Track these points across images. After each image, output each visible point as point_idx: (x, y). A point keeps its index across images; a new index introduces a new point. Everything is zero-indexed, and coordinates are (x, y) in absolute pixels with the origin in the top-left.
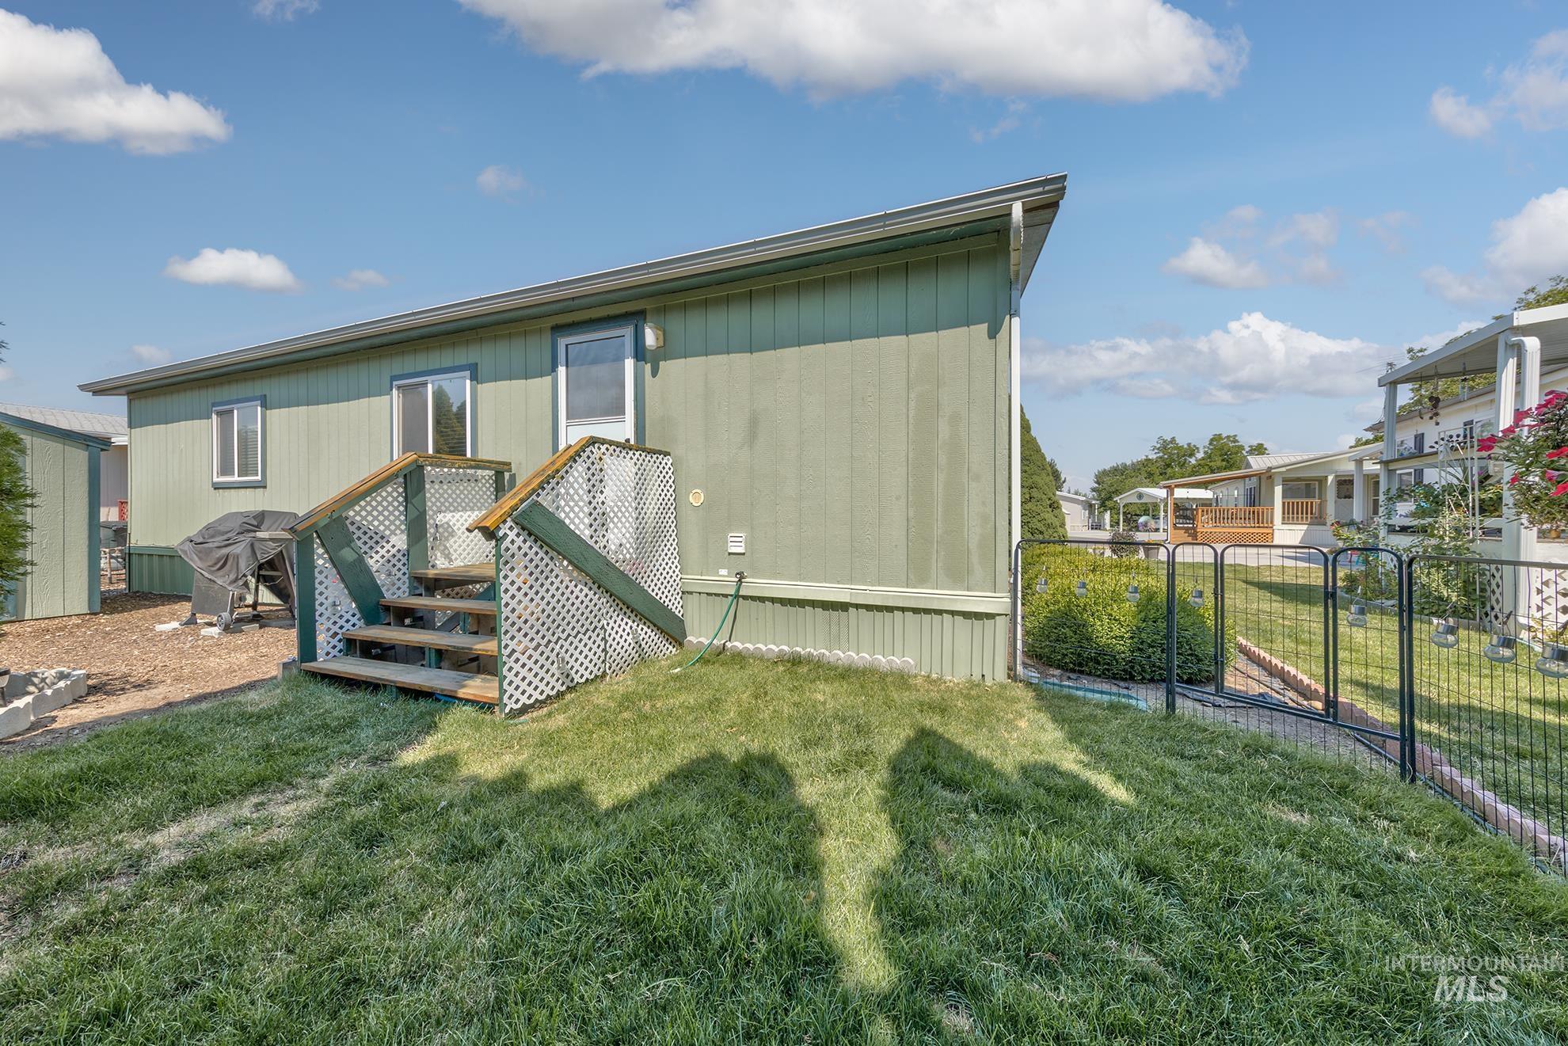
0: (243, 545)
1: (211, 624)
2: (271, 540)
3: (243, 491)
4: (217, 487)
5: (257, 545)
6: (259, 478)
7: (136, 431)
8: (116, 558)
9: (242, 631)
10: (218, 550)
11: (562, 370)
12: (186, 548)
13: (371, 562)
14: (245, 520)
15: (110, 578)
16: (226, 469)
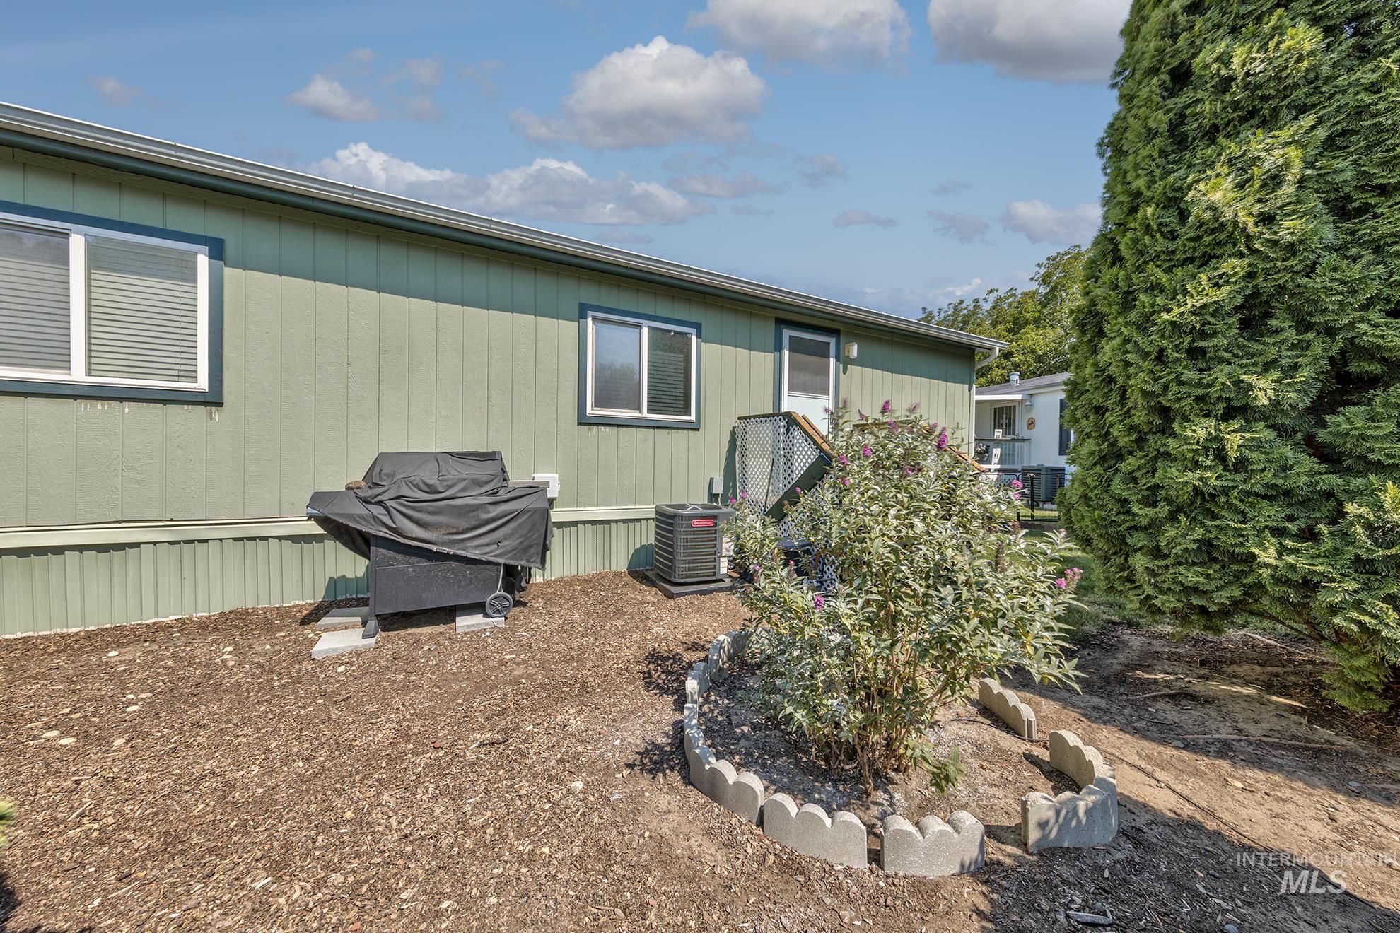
10: (491, 508)
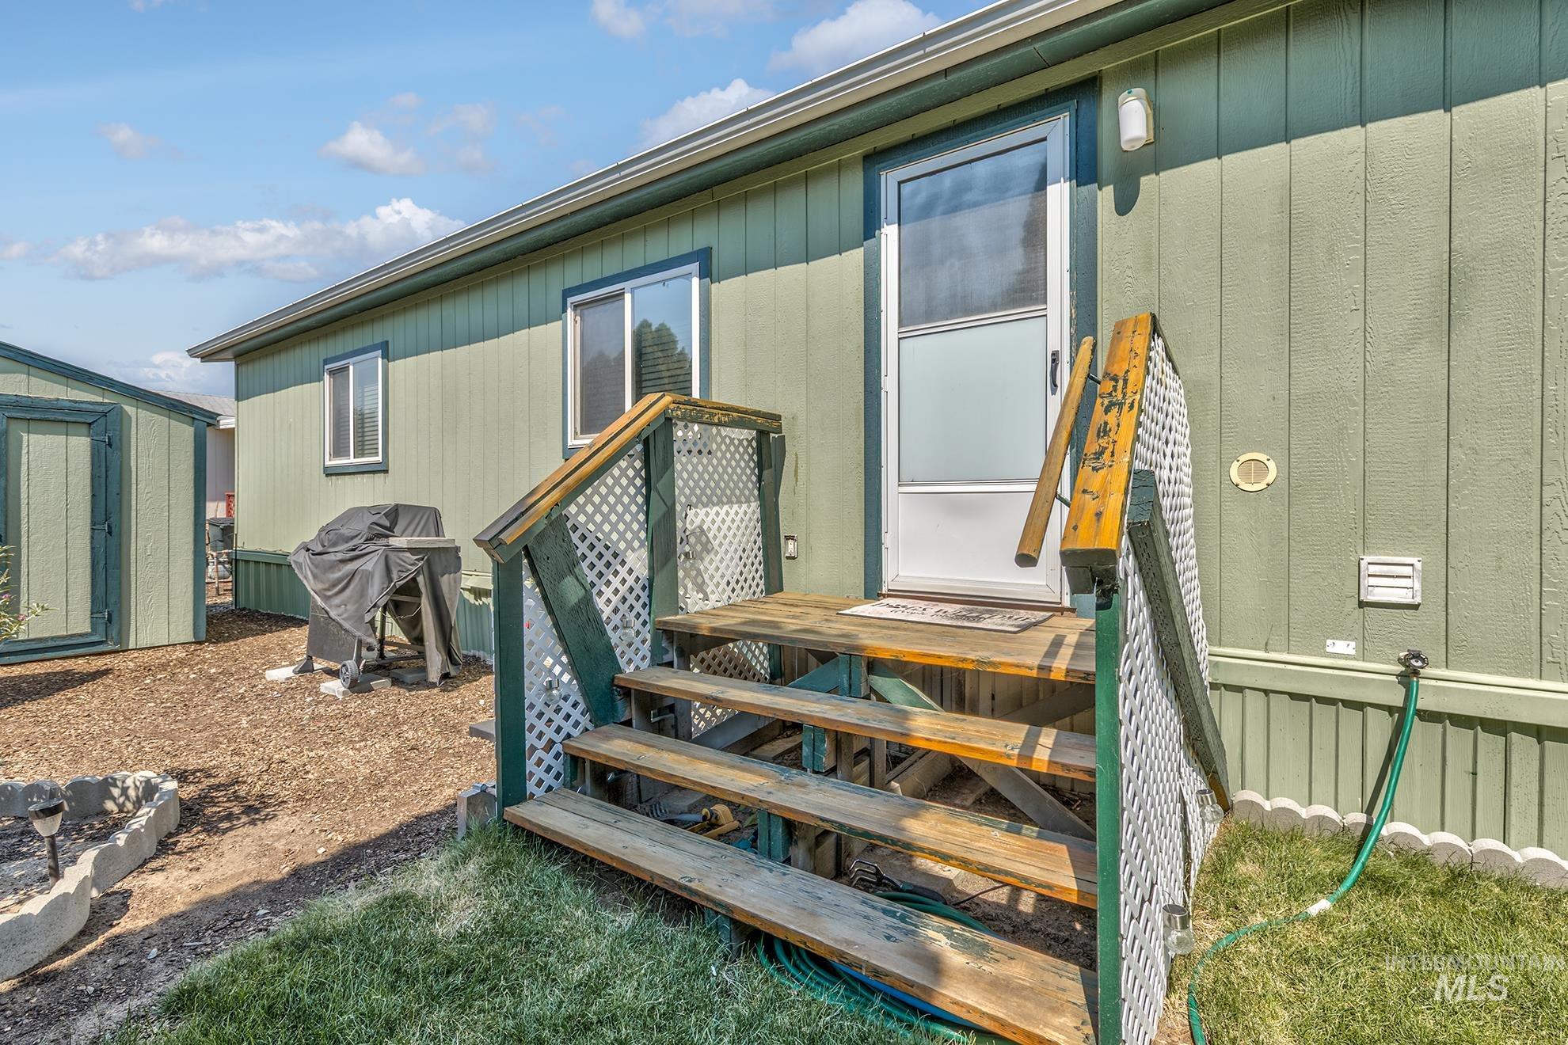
0: (375, 558)
1: (333, 674)
2: (411, 550)
3: (359, 478)
4: (330, 473)
5: (392, 556)
6: (379, 458)
7: (243, 404)
8: (223, 563)
9: (371, 689)
10: (339, 565)
11: (889, 233)
12: (301, 560)
13: (600, 603)
14: (375, 519)
15: (218, 589)
16: (339, 450)
